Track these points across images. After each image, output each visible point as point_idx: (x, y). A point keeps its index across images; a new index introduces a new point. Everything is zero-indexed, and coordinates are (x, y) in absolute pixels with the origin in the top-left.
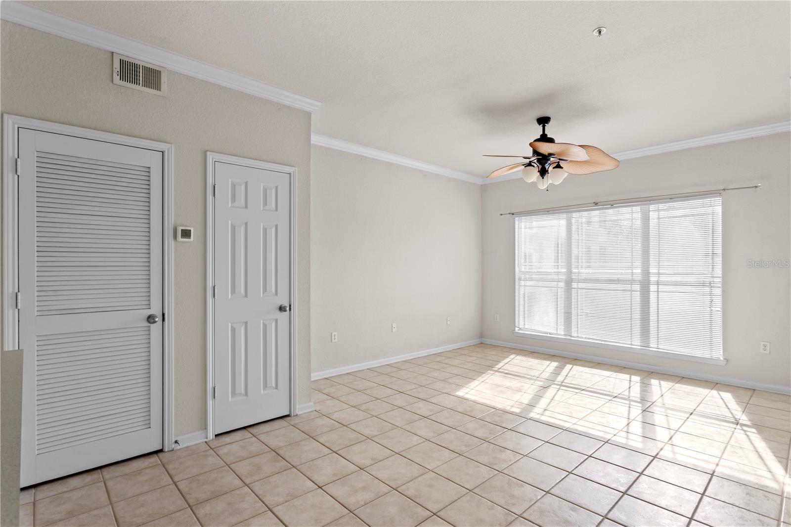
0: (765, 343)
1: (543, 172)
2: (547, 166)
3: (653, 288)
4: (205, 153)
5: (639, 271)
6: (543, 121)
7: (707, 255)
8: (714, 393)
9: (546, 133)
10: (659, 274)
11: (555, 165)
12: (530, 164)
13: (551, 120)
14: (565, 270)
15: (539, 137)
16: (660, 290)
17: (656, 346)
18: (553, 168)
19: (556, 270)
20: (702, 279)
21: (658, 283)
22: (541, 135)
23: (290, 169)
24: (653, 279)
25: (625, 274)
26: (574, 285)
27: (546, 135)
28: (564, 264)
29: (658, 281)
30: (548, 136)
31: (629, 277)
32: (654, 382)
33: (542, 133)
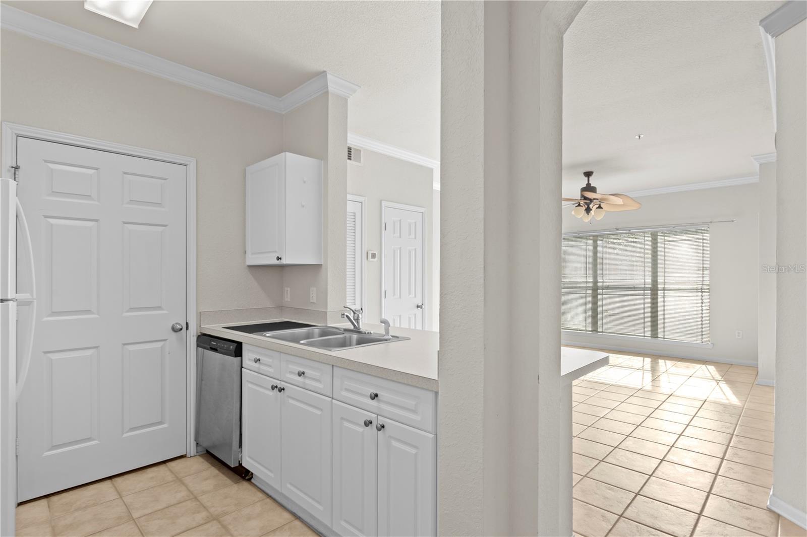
0: (739, 331)
1: (588, 210)
2: (591, 206)
3: (660, 293)
4: (381, 201)
5: (650, 280)
6: (588, 174)
7: (699, 269)
8: (704, 367)
9: (590, 182)
10: (665, 283)
11: (597, 206)
12: (579, 205)
13: (594, 174)
14: (592, 280)
15: (585, 186)
16: (665, 295)
17: (662, 337)
18: (596, 208)
19: (585, 280)
20: (695, 286)
21: (664, 289)
22: (587, 184)
23: (422, 210)
24: (660, 286)
25: (640, 283)
26: (600, 291)
27: (590, 184)
28: (591, 275)
29: (664, 288)
30: (592, 185)
31: (642, 285)
32: (661, 362)
33: (587, 183)
